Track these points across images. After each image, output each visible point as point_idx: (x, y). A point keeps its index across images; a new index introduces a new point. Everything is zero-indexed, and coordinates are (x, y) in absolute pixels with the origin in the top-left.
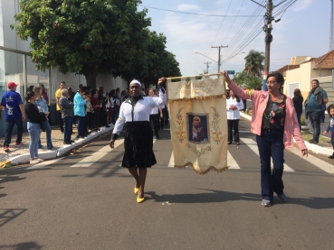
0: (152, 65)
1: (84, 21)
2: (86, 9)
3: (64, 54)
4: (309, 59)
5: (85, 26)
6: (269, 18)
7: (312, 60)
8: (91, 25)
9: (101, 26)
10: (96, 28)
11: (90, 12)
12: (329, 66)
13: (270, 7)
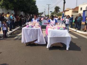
0: (32, 9)
3: (8, 4)
4: (71, 9)
7: (72, 9)
12: (76, 11)
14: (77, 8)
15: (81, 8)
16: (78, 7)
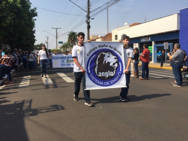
2: (5, 5)
4: (99, 37)
5: (4, 15)
6: (88, 17)
7: (101, 37)
8: (8, 14)
9: (13, 15)
10: (11, 16)
11: (7, 7)
13: (89, 12)
14: (109, 35)
15: (116, 36)
16: (111, 34)
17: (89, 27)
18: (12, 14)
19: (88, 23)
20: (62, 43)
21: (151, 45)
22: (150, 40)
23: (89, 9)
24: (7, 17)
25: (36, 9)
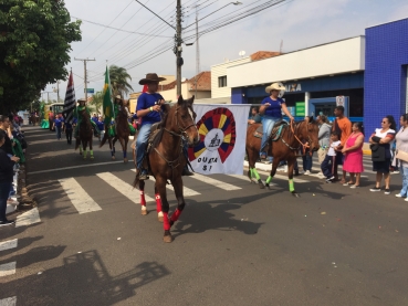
1: (12, 31)
2: (16, 15)
5: (14, 38)
6: (179, 41)
7: (187, 81)
8: (22, 37)
9: (35, 39)
10: (30, 41)
12: (203, 88)
13: (179, 28)
15: (223, 81)
17: (180, 62)
18: (31, 36)
19: (178, 53)
20: (92, 91)
21: (303, 100)
22: (299, 88)
23: (179, 21)
24: (19, 43)
25: (80, 22)
